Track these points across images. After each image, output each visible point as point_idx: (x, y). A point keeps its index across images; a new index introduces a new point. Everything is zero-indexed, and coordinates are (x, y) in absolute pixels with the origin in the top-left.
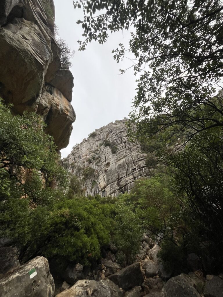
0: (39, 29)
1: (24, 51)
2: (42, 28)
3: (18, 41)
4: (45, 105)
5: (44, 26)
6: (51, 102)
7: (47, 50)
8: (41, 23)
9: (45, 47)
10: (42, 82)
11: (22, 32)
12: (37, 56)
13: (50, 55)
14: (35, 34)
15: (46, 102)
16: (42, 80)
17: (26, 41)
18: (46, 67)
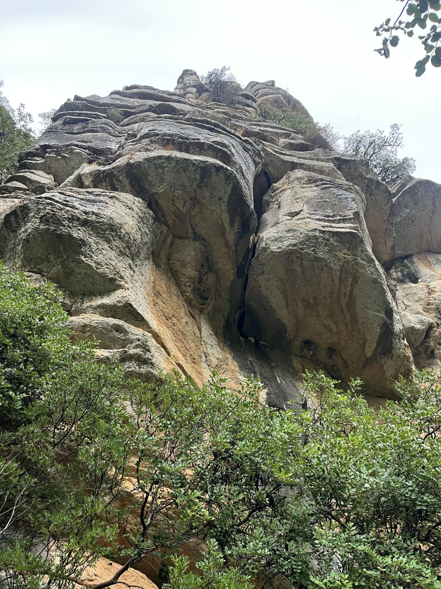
0: (305, 172)
1: (307, 240)
2: (307, 162)
3: (289, 231)
4: (421, 322)
5: (308, 156)
6: (433, 304)
7: (341, 192)
8: (301, 156)
9: (335, 190)
10: (377, 270)
11: (285, 210)
12: (333, 225)
13: (353, 195)
14: (302, 188)
15: (418, 313)
16: (375, 267)
17: (299, 216)
18: (363, 230)
